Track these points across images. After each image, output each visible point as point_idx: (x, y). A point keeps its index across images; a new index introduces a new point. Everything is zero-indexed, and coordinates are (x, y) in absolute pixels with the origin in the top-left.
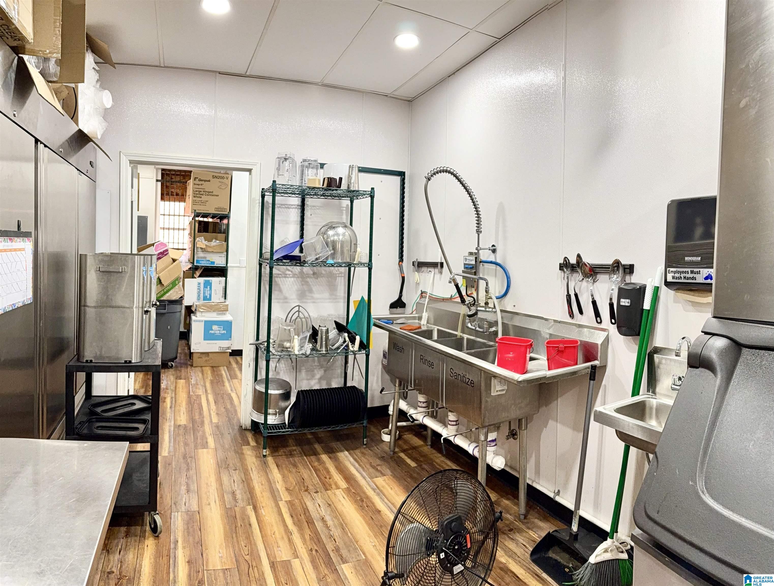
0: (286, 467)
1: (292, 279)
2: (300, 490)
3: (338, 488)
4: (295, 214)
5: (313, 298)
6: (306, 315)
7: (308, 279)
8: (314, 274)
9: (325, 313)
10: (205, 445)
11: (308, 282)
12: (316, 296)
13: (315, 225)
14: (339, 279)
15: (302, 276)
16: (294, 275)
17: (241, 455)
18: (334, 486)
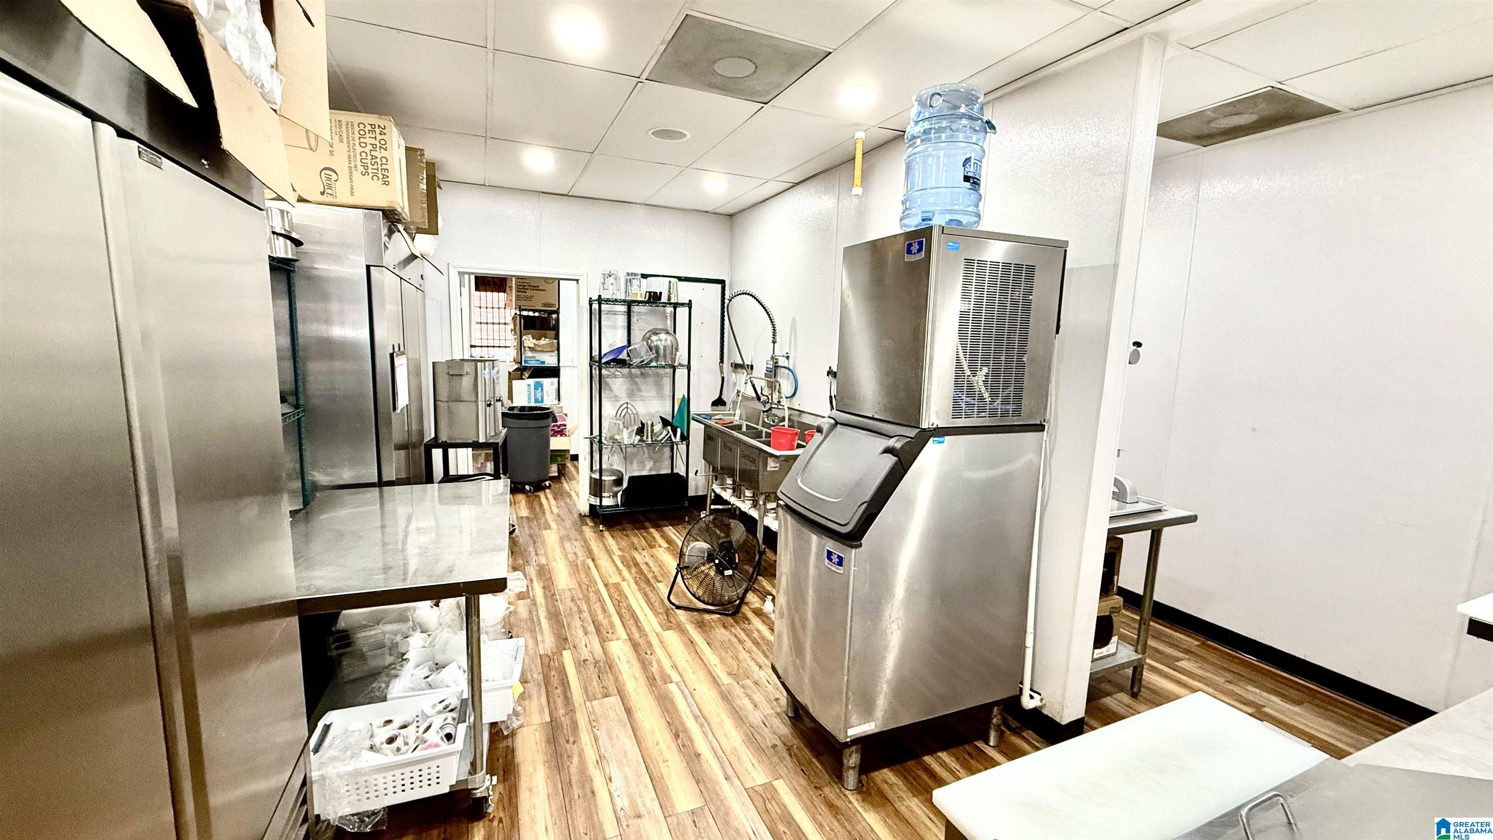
0: (620, 537)
1: (622, 379)
2: (630, 549)
3: (660, 546)
4: (622, 320)
5: (642, 396)
6: (635, 412)
7: (636, 379)
8: (642, 374)
9: (653, 411)
10: (548, 527)
11: (636, 382)
12: (644, 394)
13: (641, 330)
14: (665, 379)
15: (631, 376)
16: (623, 376)
17: (581, 532)
18: (657, 546)
